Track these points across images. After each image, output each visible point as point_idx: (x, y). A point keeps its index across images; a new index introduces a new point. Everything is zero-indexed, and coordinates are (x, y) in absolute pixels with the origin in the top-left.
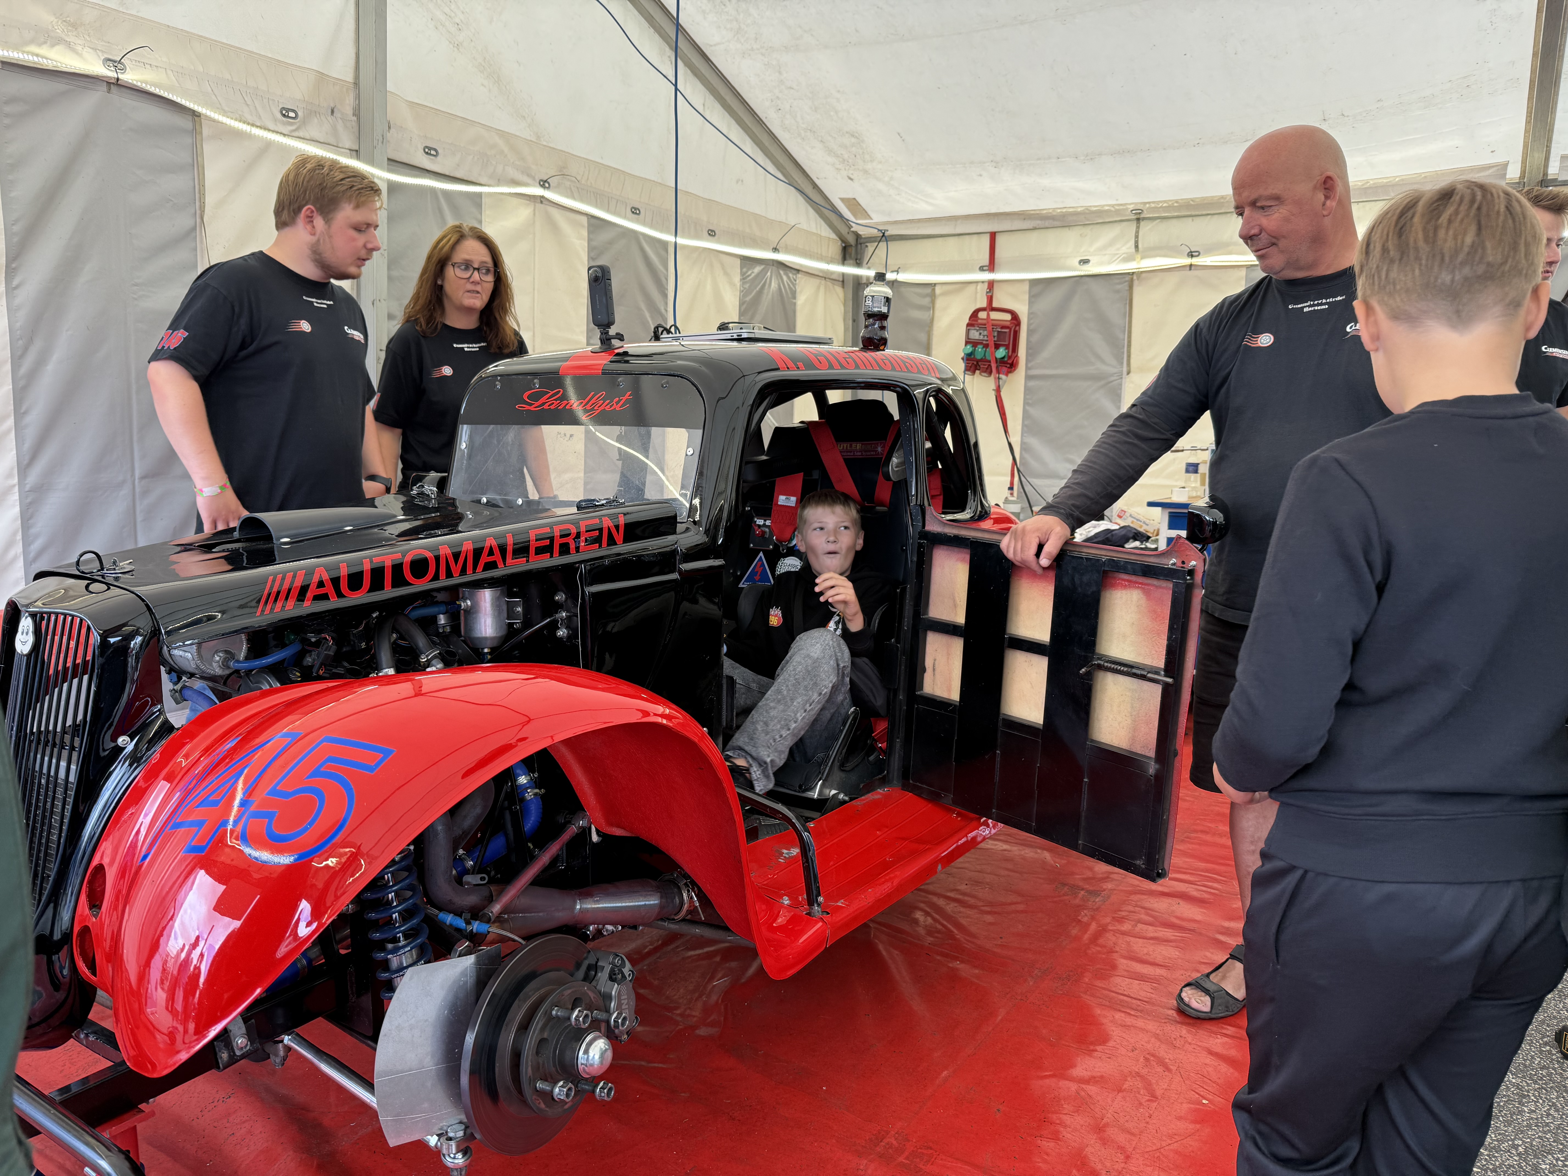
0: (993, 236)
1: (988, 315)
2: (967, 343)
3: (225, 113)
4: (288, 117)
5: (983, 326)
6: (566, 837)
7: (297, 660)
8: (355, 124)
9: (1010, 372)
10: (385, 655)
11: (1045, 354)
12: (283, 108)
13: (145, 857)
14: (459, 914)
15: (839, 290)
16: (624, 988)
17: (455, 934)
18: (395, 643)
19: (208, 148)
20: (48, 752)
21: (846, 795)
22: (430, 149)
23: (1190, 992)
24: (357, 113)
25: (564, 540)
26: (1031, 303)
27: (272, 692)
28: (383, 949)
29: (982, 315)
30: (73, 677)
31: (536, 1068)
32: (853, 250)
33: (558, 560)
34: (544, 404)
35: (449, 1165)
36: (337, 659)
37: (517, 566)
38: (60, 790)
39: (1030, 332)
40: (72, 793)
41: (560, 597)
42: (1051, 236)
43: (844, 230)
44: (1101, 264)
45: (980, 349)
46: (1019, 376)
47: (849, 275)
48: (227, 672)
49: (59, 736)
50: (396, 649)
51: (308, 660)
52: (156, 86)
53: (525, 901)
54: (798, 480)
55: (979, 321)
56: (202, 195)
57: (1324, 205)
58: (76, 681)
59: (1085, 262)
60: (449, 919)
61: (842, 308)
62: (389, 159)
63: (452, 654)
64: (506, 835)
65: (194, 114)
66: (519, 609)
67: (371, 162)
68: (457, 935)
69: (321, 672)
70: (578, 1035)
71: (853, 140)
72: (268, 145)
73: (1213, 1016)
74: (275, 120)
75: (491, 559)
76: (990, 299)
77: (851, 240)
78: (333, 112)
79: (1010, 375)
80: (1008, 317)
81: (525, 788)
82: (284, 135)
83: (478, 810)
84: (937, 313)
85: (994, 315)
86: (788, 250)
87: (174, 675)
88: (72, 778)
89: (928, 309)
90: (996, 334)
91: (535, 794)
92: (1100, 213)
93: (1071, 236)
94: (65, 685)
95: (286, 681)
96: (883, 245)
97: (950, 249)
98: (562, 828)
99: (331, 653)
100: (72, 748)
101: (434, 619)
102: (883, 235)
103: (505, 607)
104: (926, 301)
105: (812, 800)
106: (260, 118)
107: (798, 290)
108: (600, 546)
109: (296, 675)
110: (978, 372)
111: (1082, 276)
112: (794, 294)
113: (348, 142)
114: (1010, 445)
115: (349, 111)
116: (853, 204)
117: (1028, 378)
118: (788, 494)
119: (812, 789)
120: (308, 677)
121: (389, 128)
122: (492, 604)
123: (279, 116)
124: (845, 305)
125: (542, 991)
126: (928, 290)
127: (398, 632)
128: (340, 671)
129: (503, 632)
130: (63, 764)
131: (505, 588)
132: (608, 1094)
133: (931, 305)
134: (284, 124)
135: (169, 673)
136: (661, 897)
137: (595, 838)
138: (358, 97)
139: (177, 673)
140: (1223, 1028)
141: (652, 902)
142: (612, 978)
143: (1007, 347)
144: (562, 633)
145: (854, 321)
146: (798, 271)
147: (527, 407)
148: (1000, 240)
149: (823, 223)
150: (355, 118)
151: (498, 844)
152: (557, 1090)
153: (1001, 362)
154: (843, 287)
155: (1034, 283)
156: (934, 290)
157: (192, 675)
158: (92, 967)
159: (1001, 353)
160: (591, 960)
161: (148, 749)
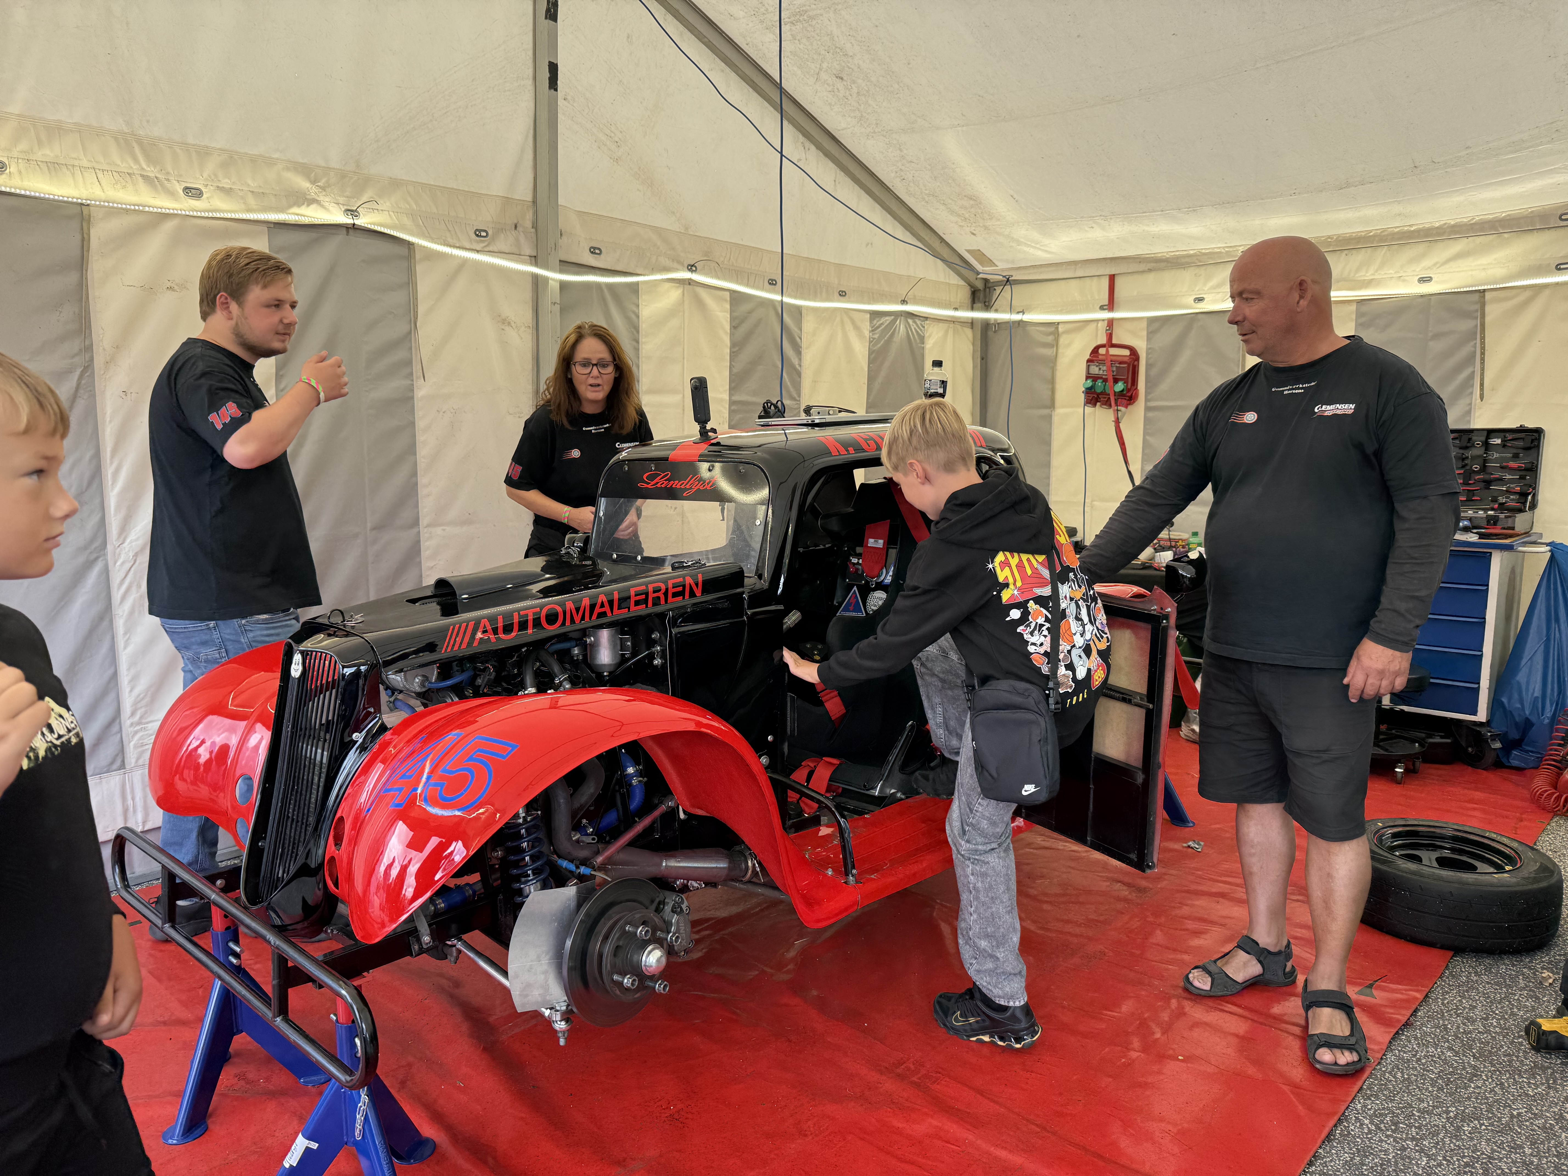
0: (1112, 278)
1: (1107, 351)
2: (1087, 378)
3: (432, 240)
4: (481, 236)
5: (1101, 362)
6: (657, 813)
7: (472, 682)
8: (534, 235)
9: (1130, 404)
10: (529, 680)
11: (1164, 386)
12: (477, 230)
13: (369, 810)
14: (571, 861)
15: (969, 332)
16: (682, 919)
17: (568, 873)
18: (538, 668)
19: (419, 269)
20: (310, 743)
21: (904, 794)
22: (595, 248)
23: (1196, 974)
24: (535, 226)
25: (656, 595)
26: (1149, 339)
27: (453, 704)
28: (519, 881)
29: (1102, 351)
30: (326, 691)
31: (614, 966)
32: (981, 295)
33: (651, 610)
34: (657, 483)
35: (558, 1029)
36: (497, 681)
37: (620, 614)
38: (317, 768)
39: (1149, 366)
40: (324, 770)
41: (655, 635)
42: (1168, 276)
43: (971, 276)
44: (1215, 301)
45: (1099, 383)
46: (1139, 408)
47: (977, 319)
48: (424, 690)
49: (317, 732)
50: (537, 674)
51: (479, 681)
52: (381, 225)
53: (622, 856)
54: (884, 527)
55: (1100, 357)
56: (416, 306)
57: (1298, 303)
58: (328, 693)
59: (1200, 300)
60: (565, 864)
61: (971, 347)
62: (560, 261)
63: (578, 677)
64: (618, 811)
65: (410, 244)
66: (629, 643)
67: (546, 267)
68: (569, 875)
69: (485, 691)
70: (643, 945)
71: (972, 202)
72: (465, 262)
73: (1212, 994)
74: (471, 241)
75: (602, 610)
76: (1110, 336)
77: (980, 285)
78: (516, 227)
79: (1129, 407)
80: (1127, 352)
81: (631, 776)
82: (478, 251)
83: (592, 790)
84: (1060, 351)
85: (1113, 351)
86: (917, 301)
87: (389, 692)
88: (325, 761)
89: (1052, 346)
90: (1114, 369)
91: (640, 781)
92: (1210, 255)
93: (1187, 275)
94: (322, 696)
95: (462, 697)
96: (1008, 287)
97: (1073, 289)
98: (655, 807)
99: (492, 677)
100: (325, 740)
101: (568, 651)
102: (1008, 280)
103: (619, 642)
104: (1050, 339)
105: (874, 797)
106: (459, 240)
107: (927, 335)
108: (684, 598)
109: (469, 692)
110: (1098, 404)
111: (1197, 313)
112: (922, 339)
113: (528, 250)
114: (1130, 473)
115: (528, 224)
116: (979, 255)
117: (1148, 409)
118: (876, 537)
119: (874, 788)
120: (477, 694)
121: (561, 235)
122: (609, 640)
123: (474, 236)
124: (973, 344)
125: (621, 915)
126: (1052, 329)
127: (540, 661)
128: (499, 689)
129: (618, 660)
130: (319, 751)
131: (619, 628)
132: (664, 989)
133: (1055, 343)
134: (478, 242)
135: (386, 690)
136: (730, 863)
137: (682, 816)
138: (536, 213)
139: (392, 690)
140: (1222, 1005)
141: (722, 866)
142: (673, 911)
143: (1126, 382)
144: (657, 662)
145: (982, 359)
146: (926, 318)
147: (646, 485)
148: (1118, 282)
149: (951, 272)
150: (533, 230)
151: (611, 817)
152: (626, 981)
153: (1121, 394)
154: (972, 328)
155: (1151, 320)
156: (1057, 328)
157: (401, 692)
158: (336, 885)
159: (1120, 387)
160: (661, 898)
161: (371, 742)
